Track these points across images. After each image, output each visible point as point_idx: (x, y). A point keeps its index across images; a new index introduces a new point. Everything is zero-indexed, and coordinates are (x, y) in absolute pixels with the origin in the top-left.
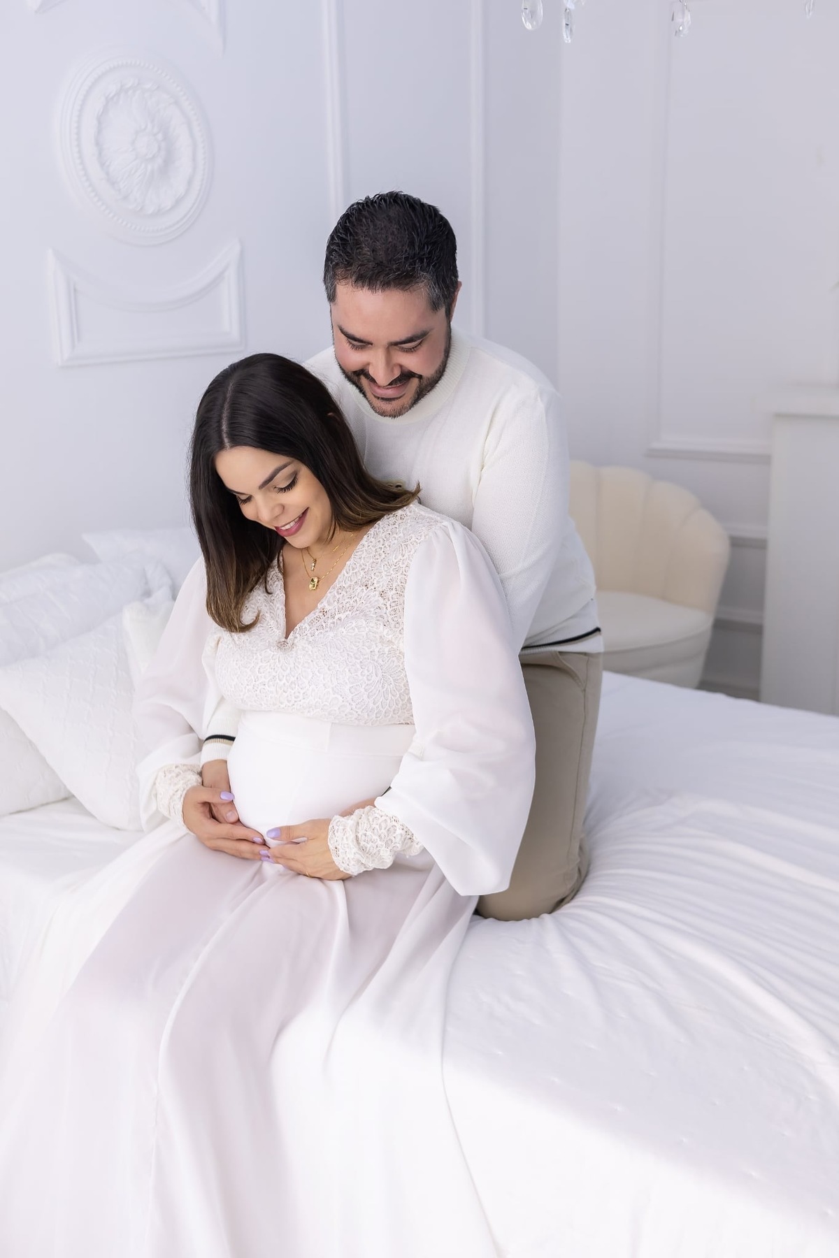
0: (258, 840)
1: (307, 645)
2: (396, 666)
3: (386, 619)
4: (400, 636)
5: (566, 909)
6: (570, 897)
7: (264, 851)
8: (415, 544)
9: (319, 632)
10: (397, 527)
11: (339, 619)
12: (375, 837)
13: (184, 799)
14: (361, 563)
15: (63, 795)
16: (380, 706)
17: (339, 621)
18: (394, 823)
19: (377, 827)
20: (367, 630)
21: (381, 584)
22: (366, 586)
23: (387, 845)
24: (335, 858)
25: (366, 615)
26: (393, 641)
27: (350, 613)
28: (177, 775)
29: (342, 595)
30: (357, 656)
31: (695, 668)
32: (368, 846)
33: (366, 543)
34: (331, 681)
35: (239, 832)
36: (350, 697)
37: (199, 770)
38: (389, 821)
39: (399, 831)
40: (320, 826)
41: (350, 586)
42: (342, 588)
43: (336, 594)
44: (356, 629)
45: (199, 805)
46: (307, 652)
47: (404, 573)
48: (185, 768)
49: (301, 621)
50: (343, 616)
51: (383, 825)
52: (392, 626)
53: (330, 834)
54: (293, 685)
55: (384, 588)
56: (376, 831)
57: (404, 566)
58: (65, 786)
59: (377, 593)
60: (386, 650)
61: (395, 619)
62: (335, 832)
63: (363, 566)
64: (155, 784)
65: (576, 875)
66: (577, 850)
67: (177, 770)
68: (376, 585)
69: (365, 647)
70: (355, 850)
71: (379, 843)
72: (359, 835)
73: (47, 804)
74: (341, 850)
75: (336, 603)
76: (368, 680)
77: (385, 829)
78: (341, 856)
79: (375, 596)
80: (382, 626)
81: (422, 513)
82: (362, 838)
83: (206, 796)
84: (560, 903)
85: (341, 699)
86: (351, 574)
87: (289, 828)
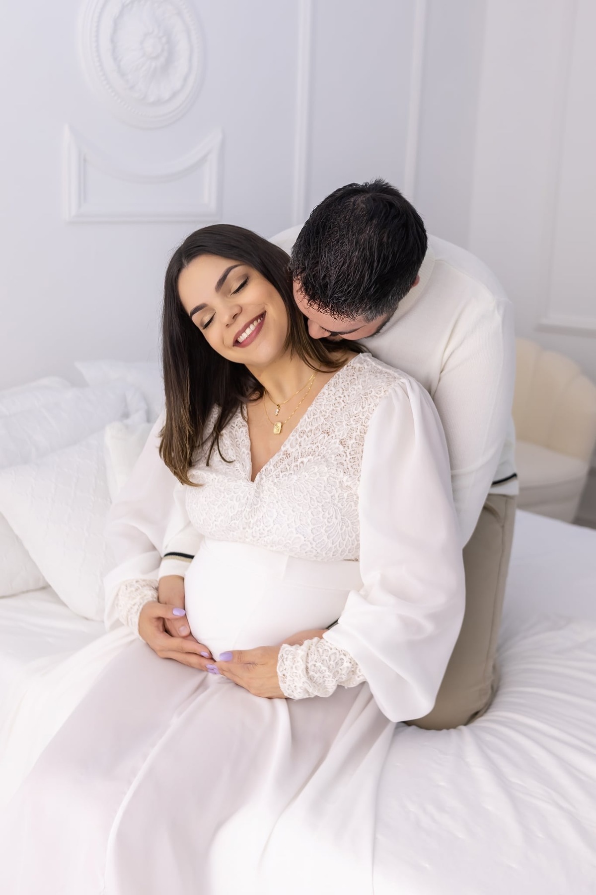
0: (205, 654)
1: (272, 486)
2: (353, 510)
3: (345, 467)
4: (358, 483)
5: (479, 722)
6: (484, 711)
7: (209, 664)
8: (375, 398)
9: (283, 473)
10: (356, 378)
11: (302, 462)
12: (323, 668)
13: (141, 613)
14: (322, 409)
15: (41, 584)
16: (338, 546)
17: (301, 465)
18: (343, 657)
19: (327, 658)
20: (328, 475)
21: (342, 432)
22: (328, 433)
23: (334, 677)
24: (281, 685)
25: (326, 461)
26: (352, 487)
27: (312, 458)
28: (137, 590)
29: (303, 438)
30: (319, 500)
31: (572, 507)
32: (316, 676)
33: (327, 392)
34: (295, 521)
35: (189, 646)
36: (312, 537)
37: (157, 585)
38: (338, 654)
39: (346, 664)
40: (270, 653)
41: (311, 431)
42: (303, 432)
43: (298, 438)
44: (318, 474)
45: (154, 620)
46: (273, 493)
47: (364, 424)
48: (144, 583)
49: (266, 463)
50: (305, 460)
51: (333, 658)
52: (352, 474)
53: (280, 661)
54: (259, 523)
55: (344, 436)
56: (325, 662)
57: (364, 418)
58: (43, 577)
59: (338, 441)
60: (345, 495)
61: (354, 467)
62: (284, 660)
63: (324, 413)
64: (117, 595)
65: (490, 692)
66: (490, 669)
67: (137, 585)
68: (337, 433)
69: (326, 492)
70: (304, 679)
71: (327, 673)
72: (309, 665)
73: (28, 591)
74: (289, 678)
75: (298, 446)
76: (328, 522)
77: (334, 661)
78: (288, 683)
79: (335, 444)
80: (342, 473)
81: (380, 367)
82: (311, 668)
83: (160, 612)
84: (475, 715)
85: (303, 538)
86: (312, 419)
87: (240, 653)
